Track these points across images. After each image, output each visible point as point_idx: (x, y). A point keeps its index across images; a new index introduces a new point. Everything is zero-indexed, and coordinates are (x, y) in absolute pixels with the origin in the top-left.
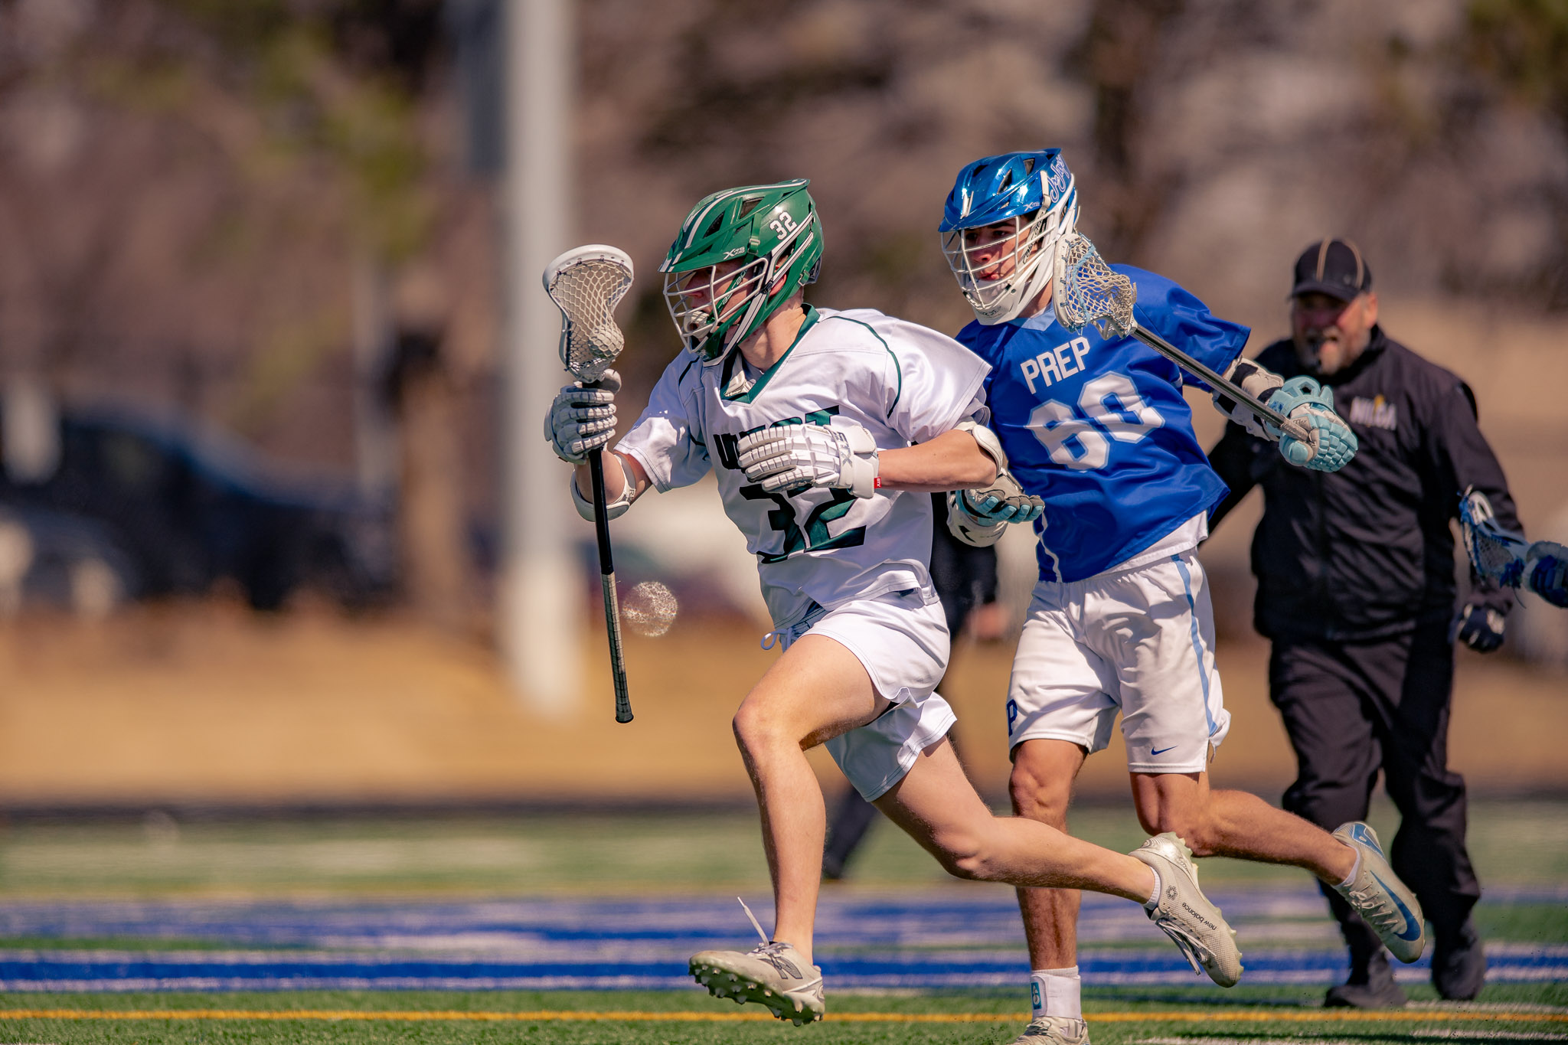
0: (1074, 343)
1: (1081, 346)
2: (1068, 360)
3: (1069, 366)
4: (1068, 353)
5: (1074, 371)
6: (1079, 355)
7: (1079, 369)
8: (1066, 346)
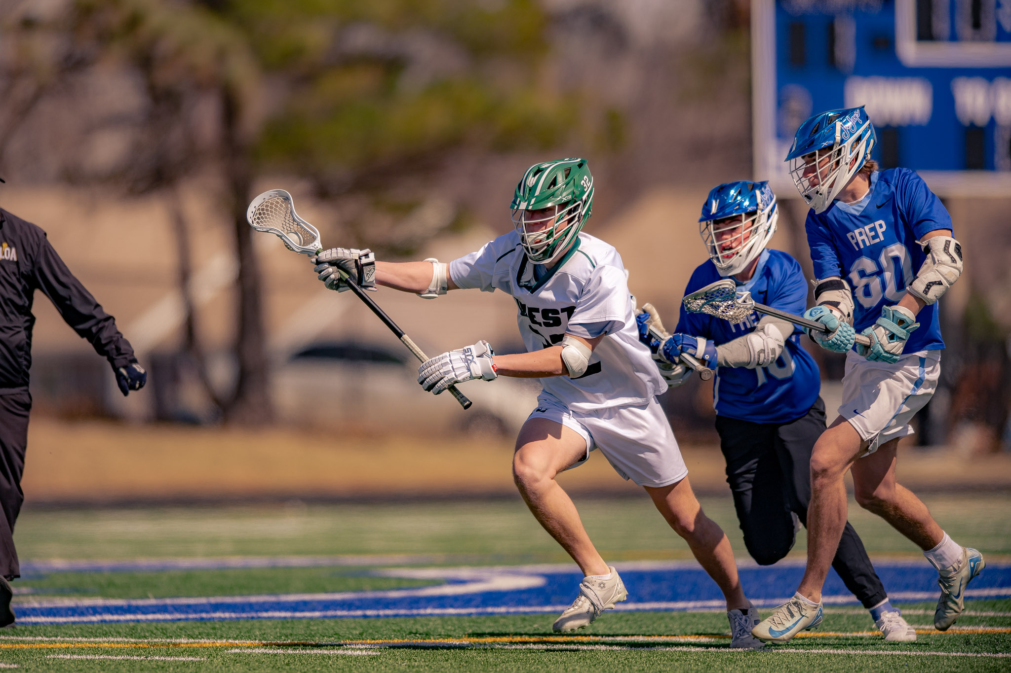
0: (877, 223)
1: (881, 226)
2: (873, 233)
3: (874, 238)
4: (873, 229)
5: (877, 240)
6: (880, 231)
7: (880, 239)
8: (872, 225)
